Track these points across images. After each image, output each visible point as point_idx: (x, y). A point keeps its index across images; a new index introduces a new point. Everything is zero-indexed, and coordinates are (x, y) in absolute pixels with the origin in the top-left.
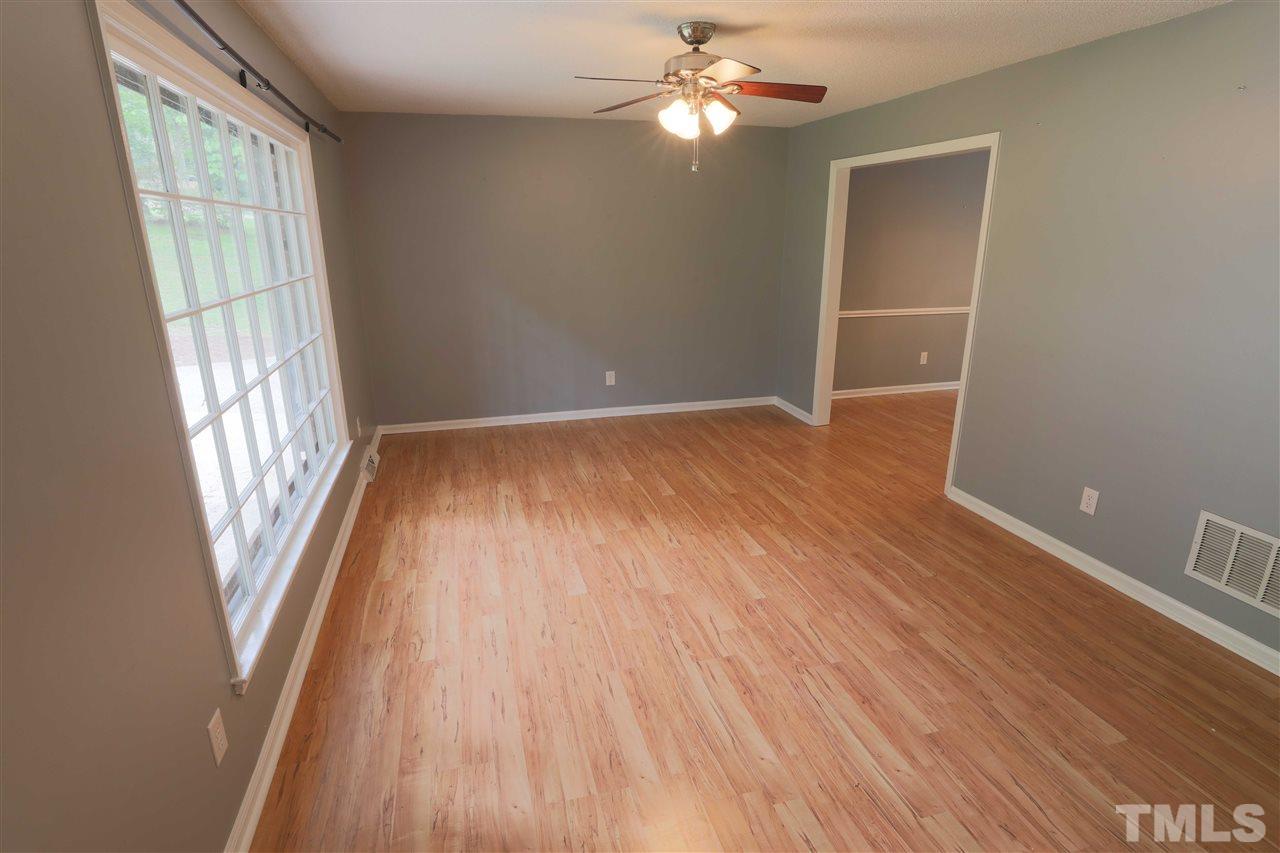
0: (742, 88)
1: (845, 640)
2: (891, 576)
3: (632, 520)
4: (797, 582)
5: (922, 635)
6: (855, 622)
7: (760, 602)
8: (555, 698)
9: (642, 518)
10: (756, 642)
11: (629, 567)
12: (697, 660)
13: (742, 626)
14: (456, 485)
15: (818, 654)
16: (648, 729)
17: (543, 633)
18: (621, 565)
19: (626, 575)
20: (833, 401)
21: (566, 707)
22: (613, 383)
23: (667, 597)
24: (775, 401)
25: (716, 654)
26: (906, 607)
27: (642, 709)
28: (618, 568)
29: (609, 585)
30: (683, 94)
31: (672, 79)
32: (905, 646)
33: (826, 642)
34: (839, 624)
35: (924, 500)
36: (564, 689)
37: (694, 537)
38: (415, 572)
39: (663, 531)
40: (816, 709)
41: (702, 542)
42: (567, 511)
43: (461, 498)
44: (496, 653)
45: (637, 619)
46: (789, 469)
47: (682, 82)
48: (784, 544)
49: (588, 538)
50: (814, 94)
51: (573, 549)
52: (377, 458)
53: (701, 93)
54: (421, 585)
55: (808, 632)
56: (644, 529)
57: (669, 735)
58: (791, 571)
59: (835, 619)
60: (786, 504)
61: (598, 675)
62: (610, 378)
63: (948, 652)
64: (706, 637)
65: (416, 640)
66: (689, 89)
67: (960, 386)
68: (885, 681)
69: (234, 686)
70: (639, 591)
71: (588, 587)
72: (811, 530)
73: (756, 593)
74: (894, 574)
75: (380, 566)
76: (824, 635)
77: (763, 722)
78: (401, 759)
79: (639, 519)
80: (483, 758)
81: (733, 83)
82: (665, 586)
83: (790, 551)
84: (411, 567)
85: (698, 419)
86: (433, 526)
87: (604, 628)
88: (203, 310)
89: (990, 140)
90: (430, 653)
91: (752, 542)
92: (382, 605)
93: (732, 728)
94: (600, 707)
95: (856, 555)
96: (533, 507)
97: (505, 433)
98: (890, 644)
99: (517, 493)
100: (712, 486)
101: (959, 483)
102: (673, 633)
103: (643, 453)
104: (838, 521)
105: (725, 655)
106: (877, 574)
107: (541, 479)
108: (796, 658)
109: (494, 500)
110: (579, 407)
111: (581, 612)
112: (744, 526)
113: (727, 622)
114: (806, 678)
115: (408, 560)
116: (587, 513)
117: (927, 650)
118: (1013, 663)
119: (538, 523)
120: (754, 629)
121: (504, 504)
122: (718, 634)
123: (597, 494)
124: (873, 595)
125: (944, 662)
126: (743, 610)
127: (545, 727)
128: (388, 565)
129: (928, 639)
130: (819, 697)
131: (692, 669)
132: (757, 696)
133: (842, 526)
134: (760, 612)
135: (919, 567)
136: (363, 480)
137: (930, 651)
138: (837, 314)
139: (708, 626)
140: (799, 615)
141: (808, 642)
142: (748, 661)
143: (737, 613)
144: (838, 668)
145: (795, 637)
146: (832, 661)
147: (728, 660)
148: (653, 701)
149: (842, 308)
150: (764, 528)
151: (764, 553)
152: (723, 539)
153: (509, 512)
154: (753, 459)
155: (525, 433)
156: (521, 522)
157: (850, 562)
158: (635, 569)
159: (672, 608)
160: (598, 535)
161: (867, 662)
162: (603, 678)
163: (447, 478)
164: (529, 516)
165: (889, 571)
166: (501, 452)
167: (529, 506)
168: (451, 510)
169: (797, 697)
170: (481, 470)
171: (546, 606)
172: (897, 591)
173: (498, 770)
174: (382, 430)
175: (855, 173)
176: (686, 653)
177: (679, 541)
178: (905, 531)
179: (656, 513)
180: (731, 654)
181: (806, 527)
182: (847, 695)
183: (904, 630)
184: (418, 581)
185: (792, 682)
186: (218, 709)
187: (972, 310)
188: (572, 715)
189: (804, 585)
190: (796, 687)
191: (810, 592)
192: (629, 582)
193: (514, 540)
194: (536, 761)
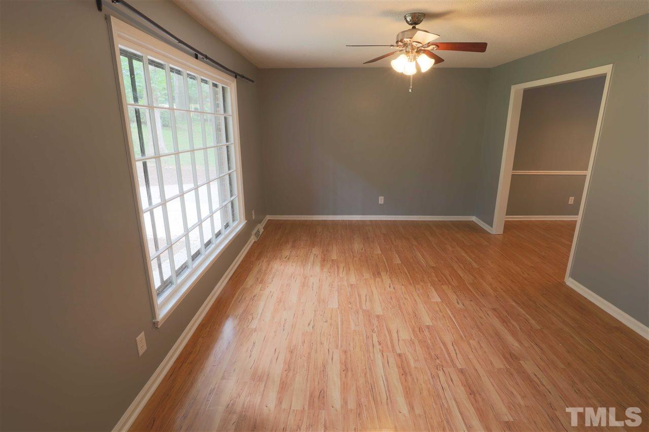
0: (438, 47)
1: (471, 356)
2: (513, 325)
3: (373, 274)
4: (454, 319)
5: (522, 362)
6: (481, 347)
7: (428, 327)
8: (304, 357)
9: (379, 273)
10: (418, 348)
11: (363, 298)
12: (382, 352)
13: (413, 338)
14: (293, 247)
15: (452, 361)
16: (344, 383)
17: (309, 324)
18: (359, 296)
19: (360, 301)
20: (506, 221)
21: (307, 363)
22: (383, 203)
23: (378, 316)
24: (474, 219)
25: (394, 350)
26: (516, 344)
27: (345, 372)
28: (357, 298)
29: (350, 306)
30: (406, 51)
31: (400, 43)
32: (508, 366)
33: (459, 355)
34: (471, 347)
35: (550, 283)
36: (309, 354)
37: (403, 287)
38: (261, 285)
39: (387, 281)
40: (441, 391)
41: (406, 290)
42: (342, 266)
43: (294, 253)
44: (284, 330)
45: (358, 325)
46: (471, 257)
47: (405, 45)
48: (453, 297)
49: (348, 280)
50: (480, 47)
51: (338, 285)
52: (262, 230)
53: (415, 50)
54: (262, 292)
55: (451, 348)
56: (378, 279)
57: (354, 388)
58: (452, 314)
59: (469, 344)
60: (462, 275)
61: (329, 350)
62: (381, 200)
63: (535, 375)
64: (392, 340)
65: (250, 317)
66: (409, 49)
67: (579, 219)
68: (489, 386)
69: (154, 323)
70: (364, 311)
71: (339, 305)
72: (472, 292)
73: (427, 320)
74: (514, 323)
75: (246, 280)
76: (460, 351)
77: (408, 393)
78: (225, 372)
79: (377, 273)
80: (260, 379)
81: (433, 44)
82: (379, 310)
83: (455, 302)
84: (260, 283)
85: (427, 225)
86: (277, 266)
87: (340, 327)
88: (161, 156)
89: (606, 69)
90: (254, 325)
91: (435, 294)
92: (241, 299)
93: (389, 392)
94: (324, 366)
95: (494, 310)
96: (326, 261)
97: (324, 224)
98: (499, 363)
99: (321, 254)
100: (423, 261)
101: (573, 276)
102: (375, 335)
103: (391, 241)
104: (490, 289)
105: (399, 352)
106: (504, 321)
107: (335, 247)
108: (438, 361)
109: (309, 256)
110: (363, 213)
111: (331, 317)
112: (433, 285)
113: (405, 335)
114: (441, 373)
115: (259, 280)
116: (352, 268)
117: (522, 372)
118: (579, 390)
119: (325, 270)
120: (420, 341)
121: (312, 258)
122: (399, 340)
123: (360, 259)
124: (498, 335)
125: (531, 381)
126: (417, 329)
127: (294, 371)
128: (250, 280)
129: (525, 366)
130: (445, 385)
131: (378, 356)
132: (409, 378)
133: (491, 292)
134: (427, 333)
135: (533, 322)
136: (253, 239)
137: (524, 372)
138: (511, 172)
139: (395, 335)
140: (448, 338)
141: (449, 354)
142: (410, 357)
143: (413, 331)
144: (462, 371)
145: (442, 350)
146: (460, 367)
147: (400, 355)
148: (352, 369)
149: (514, 169)
150: (444, 287)
151: (440, 300)
152: (419, 290)
153: (313, 262)
154: (450, 248)
155: (335, 224)
156: (317, 268)
157: (490, 313)
158: (366, 299)
159: (379, 322)
160: (353, 279)
161: (481, 372)
162: (331, 352)
163: (291, 243)
164: (322, 266)
165: (512, 321)
166: (320, 233)
167: (324, 260)
168: (287, 258)
169: (432, 383)
170: (307, 240)
171: (315, 311)
172: (514, 334)
173: (265, 387)
174: (268, 217)
175: (527, 92)
176: (378, 347)
177: (394, 288)
178: (530, 300)
179: (387, 271)
180: (402, 352)
181: (469, 290)
182: (462, 388)
183: (511, 357)
184: (261, 290)
185: (431, 374)
186: (143, 332)
187: (588, 173)
188: (309, 368)
189: (458, 322)
190: (433, 377)
191: (459, 326)
192: (361, 305)
193: (311, 276)
194: (284, 387)
